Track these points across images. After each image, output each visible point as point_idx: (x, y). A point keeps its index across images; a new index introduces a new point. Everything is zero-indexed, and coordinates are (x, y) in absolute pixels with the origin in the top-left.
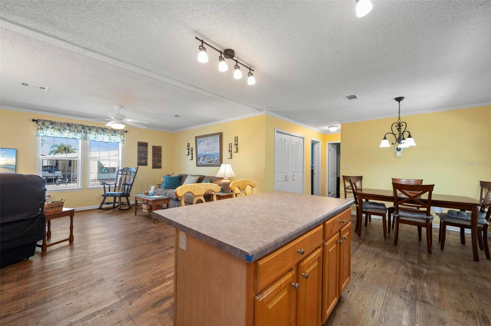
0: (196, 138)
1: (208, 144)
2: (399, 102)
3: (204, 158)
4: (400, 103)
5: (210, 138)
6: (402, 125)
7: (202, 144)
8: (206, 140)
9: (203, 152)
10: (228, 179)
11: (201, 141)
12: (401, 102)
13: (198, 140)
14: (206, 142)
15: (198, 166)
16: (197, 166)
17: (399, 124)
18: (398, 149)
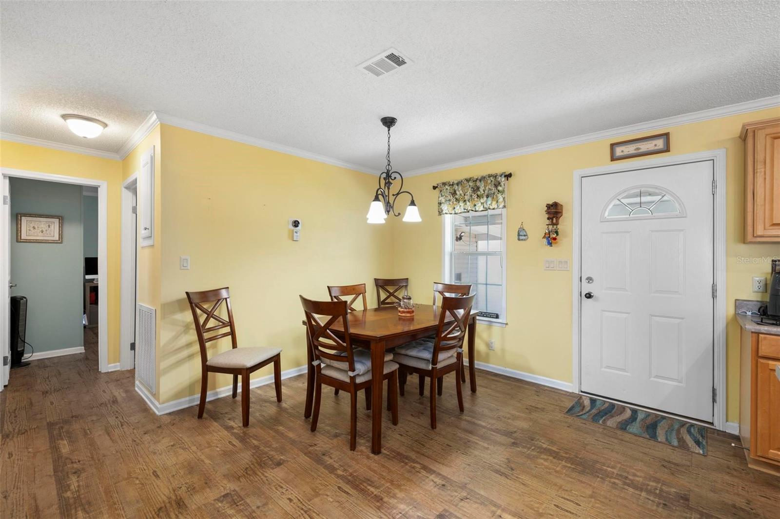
2: (389, 128)
4: (390, 131)
6: (395, 178)
12: (391, 128)
17: (388, 176)
18: (296, 224)
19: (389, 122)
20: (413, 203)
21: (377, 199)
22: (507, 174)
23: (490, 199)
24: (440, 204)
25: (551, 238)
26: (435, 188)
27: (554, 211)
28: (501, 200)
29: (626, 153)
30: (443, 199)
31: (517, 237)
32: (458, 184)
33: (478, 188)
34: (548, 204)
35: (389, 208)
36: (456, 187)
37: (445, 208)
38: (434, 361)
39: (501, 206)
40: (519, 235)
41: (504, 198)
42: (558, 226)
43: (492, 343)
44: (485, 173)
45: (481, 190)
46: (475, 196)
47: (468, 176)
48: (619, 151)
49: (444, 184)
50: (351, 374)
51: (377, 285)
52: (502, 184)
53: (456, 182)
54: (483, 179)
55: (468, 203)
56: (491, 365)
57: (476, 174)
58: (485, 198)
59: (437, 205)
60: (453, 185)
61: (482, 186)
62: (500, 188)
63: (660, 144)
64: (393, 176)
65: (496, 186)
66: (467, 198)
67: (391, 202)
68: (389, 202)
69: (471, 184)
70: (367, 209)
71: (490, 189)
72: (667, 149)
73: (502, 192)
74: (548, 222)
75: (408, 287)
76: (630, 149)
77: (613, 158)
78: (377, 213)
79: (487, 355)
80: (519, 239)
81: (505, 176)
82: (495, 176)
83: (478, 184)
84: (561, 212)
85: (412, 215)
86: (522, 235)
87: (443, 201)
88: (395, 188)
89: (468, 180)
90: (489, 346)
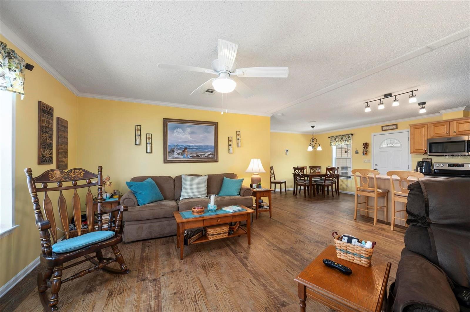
0: (166, 121)
1: (192, 133)
3: (184, 151)
5: (196, 126)
7: (180, 131)
8: (189, 127)
9: (180, 142)
10: (258, 174)
11: (177, 127)
13: (170, 125)
14: (189, 130)
15: (166, 161)
16: (165, 163)
17: (313, 139)
18: (287, 151)
19: (313, 127)
20: (319, 146)
21: (310, 145)
22: (352, 134)
23: (346, 141)
24: (331, 143)
25: (365, 153)
26: (329, 138)
27: (366, 146)
28: (350, 142)
29: (386, 129)
30: (332, 141)
31: (355, 153)
32: (336, 137)
33: (343, 138)
34: (364, 144)
35: (313, 147)
36: (336, 138)
37: (332, 144)
38: (325, 182)
39: (350, 144)
40: (356, 152)
41: (351, 141)
42: (368, 150)
43: (348, 185)
44: (345, 134)
45: (344, 139)
46: (342, 141)
47: (340, 134)
48: (384, 128)
49: (332, 137)
50: (305, 182)
51: (310, 168)
52: (350, 137)
53: (336, 136)
54: (344, 135)
55: (340, 143)
56: (348, 192)
57: (342, 134)
58: (345, 141)
59: (330, 143)
60: (335, 137)
61: (344, 137)
62: (350, 138)
63: (395, 127)
64: (314, 139)
65: (348, 137)
66: (340, 141)
67: (314, 146)
68: (313, 146)
69: (341, 137)
70: (307, 148)
71: (346, 139)
72: (397, 128)
73: (350, 139)
74: (363, 148)
75: (321, 169)
76: (387, 128)
77: (382, 130)
78: (310, 149)
79: (347, 189)
80: (356, 154)
81: (351, 135)
82: (348, 135)
83: (343, 137)
84: (368, 145)
85: (319, 149)
86: (357, 152)
87: (332, 142)
88: (315, 142)
89: (340, 136)
90: (347, 186)
